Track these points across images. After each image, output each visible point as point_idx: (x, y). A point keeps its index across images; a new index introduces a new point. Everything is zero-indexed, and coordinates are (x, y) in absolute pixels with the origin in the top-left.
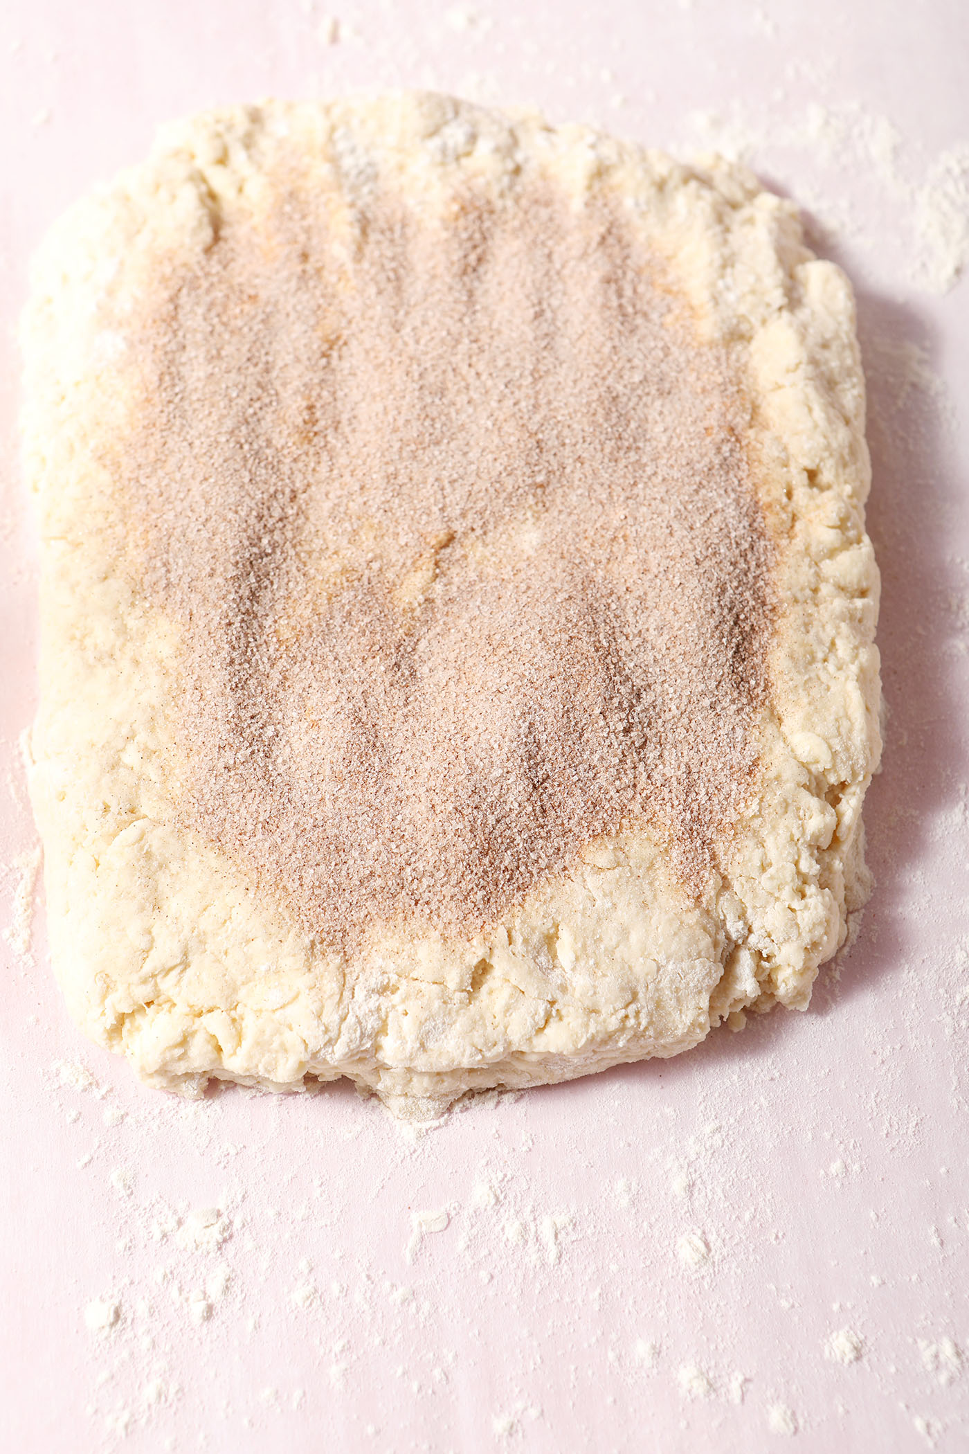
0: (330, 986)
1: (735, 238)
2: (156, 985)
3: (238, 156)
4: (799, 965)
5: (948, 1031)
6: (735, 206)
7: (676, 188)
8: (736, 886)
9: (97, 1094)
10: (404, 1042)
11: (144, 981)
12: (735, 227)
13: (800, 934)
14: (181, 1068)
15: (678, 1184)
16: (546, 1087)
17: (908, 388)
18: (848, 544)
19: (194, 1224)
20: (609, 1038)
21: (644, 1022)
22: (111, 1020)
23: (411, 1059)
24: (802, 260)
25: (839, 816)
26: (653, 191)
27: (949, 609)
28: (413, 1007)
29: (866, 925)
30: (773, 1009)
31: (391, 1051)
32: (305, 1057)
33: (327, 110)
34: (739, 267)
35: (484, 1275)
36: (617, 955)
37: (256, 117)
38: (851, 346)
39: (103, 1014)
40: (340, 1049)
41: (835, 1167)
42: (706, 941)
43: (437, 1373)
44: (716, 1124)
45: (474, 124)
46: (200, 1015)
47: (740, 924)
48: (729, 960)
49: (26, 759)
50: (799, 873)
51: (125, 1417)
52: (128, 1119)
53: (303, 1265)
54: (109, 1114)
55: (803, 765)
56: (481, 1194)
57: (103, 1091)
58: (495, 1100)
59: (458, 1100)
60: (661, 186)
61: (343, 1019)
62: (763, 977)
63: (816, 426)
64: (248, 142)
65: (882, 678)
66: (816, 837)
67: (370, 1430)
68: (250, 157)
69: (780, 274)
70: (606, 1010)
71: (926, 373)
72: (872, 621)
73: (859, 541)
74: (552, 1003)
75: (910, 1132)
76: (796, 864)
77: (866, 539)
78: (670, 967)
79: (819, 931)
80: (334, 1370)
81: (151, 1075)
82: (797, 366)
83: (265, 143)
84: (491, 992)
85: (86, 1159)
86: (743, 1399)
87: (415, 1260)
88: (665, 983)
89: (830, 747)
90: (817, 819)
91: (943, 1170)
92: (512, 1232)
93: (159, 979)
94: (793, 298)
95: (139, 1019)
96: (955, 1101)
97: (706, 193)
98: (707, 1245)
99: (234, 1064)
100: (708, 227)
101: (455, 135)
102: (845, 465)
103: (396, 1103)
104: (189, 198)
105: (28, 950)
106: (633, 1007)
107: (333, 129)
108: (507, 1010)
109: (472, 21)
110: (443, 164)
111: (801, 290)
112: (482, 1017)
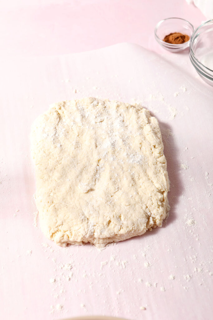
0: (86, 226)
1: (140, 114)
2: (58, 228)
3: (62, 108)
4: (160, 219)
5: (184, 229)
6: (139, 110)
7: (130, 108)
8: (148, 207)
9: (49, 248)
10: (98, 233)
11: (56, 227)
12: (139, 113)
13: (159, 214)
14: (63, 241)
15: (143, 255)
16: (121, 241)
17: (169, 135)
18: (161, 156)
19: (66, 266)
20: (130, 231)
21: (136, 228)
22: (51, 234)
23: (99, 236)
24: (150, 117)
25: (164, 196)
26: (126, 108)
27: (178, 167)
28: (99, 228)
29: (170, 214)
30: (156, 227)
31: (96, 235)
32: (82, 237)
33: (75, 101)
34: (140, 118)
35: (113, 271)
36: (131, 218)
37: (65, 103)
38: (159, 128)
39: (50, 233)
40: (88, 235)
41: (168, 250)
42: (144, 215)
43: (107, 286)
44: (148, 246)
45: (98, 101)
46: (65, 232)
47: (150, 213)
48: (149, 219)
49: (35, 198)
50: (158, 205)
51: (57, 295)
52: (54, 251)
53: (84, 271)
54: (51, 250)
55: (157, 188)
56: (112, 259)
57: (50, 247)
58: (113, 244)
59: (107, 244)
60: (127, 108)
61: (88, 230)
62: (154, 221)
63: (154, 139)
64: (64, 106)
65: (168, 176)
66: (160, 199)
67: (97, 295)
68: (64, 108)
69: (147, 118)
70: (130, 227)
71: (171, 133)
72: (166, 167)
73: (163, 156)
74: (121, 226)
75: (180, 244)
76: (158, 203)
77: (164, 155)
78: (139, 219)
79: (162, 213)
80: (90, 287)
81: (58, 243)
82: (151, 131)
83: (66, 106)
84: (111, 225)
85: (48, 257)
86: (156, 286)
87: (102, 269)
88: (139, 222)
89: (161, 185)
90: (160, 196)
91: (185, 249)
92: (117, 264)
93: (58, 227)
94: (149, 122)
95: (56, 234)
96: (186, 239)
97: (134, 108)
98: (149, 264)
99: (71, 239)
100: (135, 113)
101: (95, 103)
102: (159, 145)
103: (97, 245)
104: (55, 114)
105: (37, 226)
106: (134, 226)
107: (77, 103)
108: (114, 227)
109: (97, 88)
110: (94, 107)
111: (150, 121)
112: (110, 229)
